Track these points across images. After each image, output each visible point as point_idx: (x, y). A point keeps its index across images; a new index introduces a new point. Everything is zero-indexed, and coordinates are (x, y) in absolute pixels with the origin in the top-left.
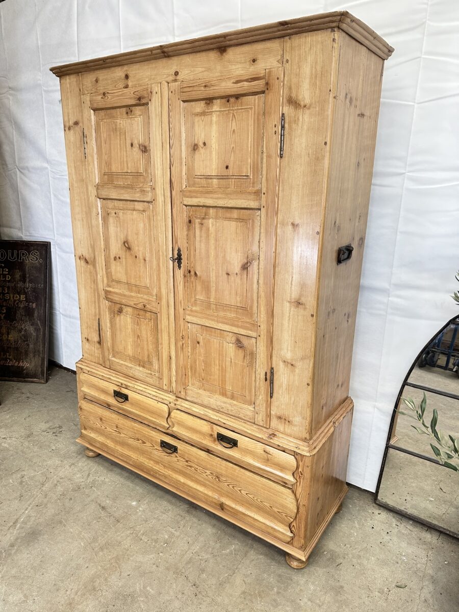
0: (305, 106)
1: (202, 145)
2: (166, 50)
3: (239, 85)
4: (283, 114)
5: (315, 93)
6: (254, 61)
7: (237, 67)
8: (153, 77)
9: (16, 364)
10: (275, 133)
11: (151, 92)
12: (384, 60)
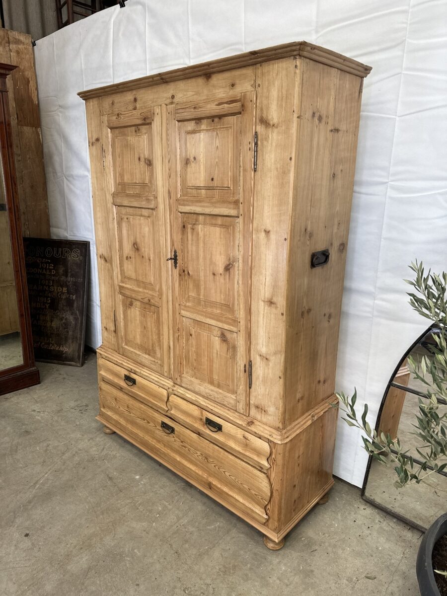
0: (273, 125)
1: (193, 160)
2: (163, 77)
3: (221, 107)
4: (256, 132)
5: (281, 113)
6: (233, 85)
7: (220, 91)
8: (155, 100)
9: (57, 349)
10: (250, 150)
11: (154, 114)
12: (362, 78)
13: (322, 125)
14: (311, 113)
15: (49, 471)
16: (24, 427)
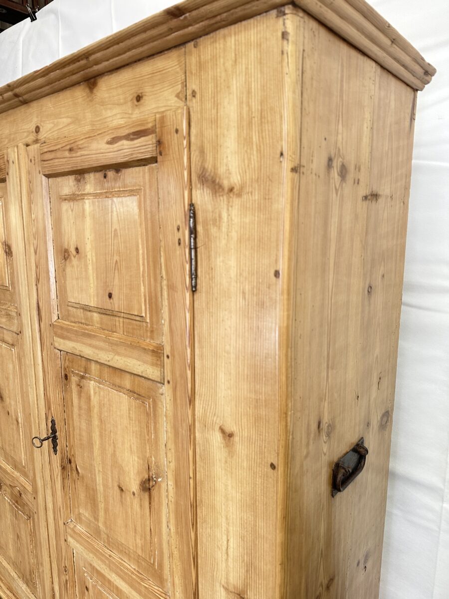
0: (231, 190)
1: (74, 252)
2: (17, 91)
3: (116, 146)
4: (192, 205)
5: (249, 160)
6: (139, 98)
7: (115, 111)
10: (179, 244)
11: (8, 161)
12: (415, 90)
13: (348, 188)
14: (324, 161)
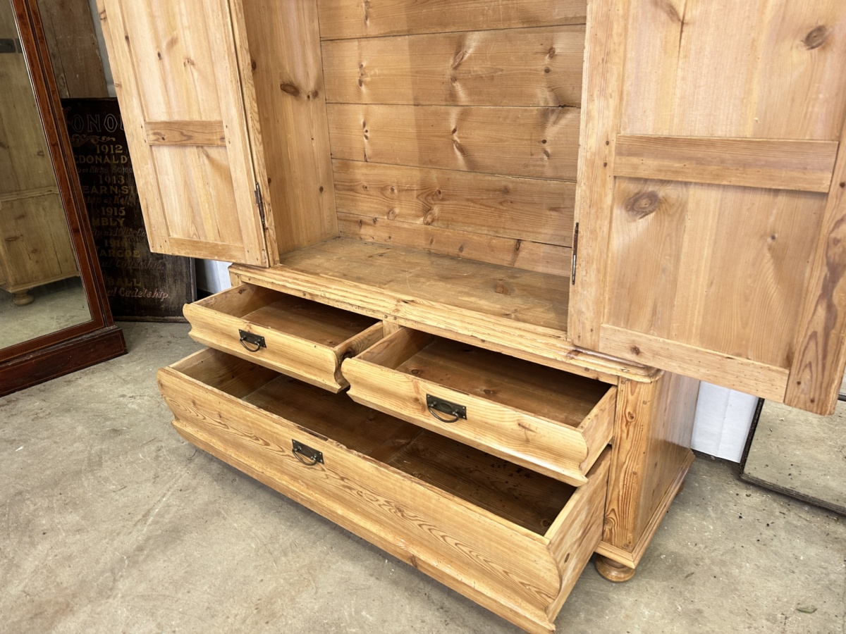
9: (149, 295)
15: (168, 491)
16: (108, 423)
